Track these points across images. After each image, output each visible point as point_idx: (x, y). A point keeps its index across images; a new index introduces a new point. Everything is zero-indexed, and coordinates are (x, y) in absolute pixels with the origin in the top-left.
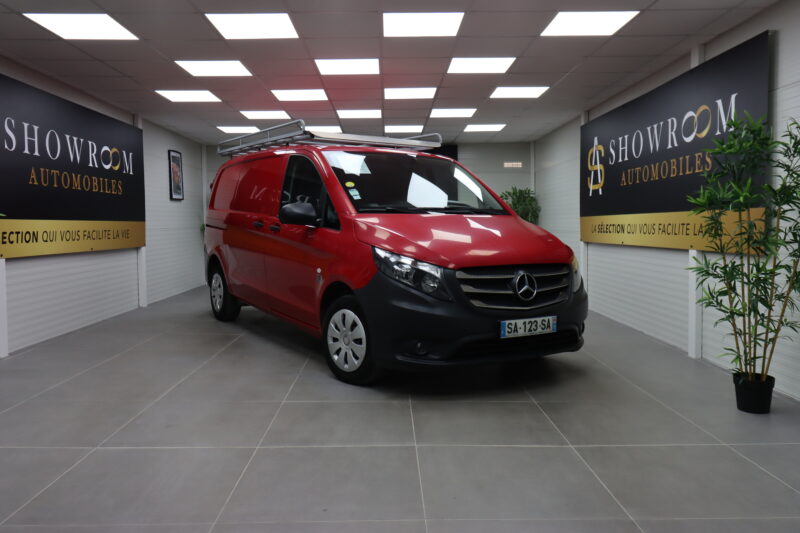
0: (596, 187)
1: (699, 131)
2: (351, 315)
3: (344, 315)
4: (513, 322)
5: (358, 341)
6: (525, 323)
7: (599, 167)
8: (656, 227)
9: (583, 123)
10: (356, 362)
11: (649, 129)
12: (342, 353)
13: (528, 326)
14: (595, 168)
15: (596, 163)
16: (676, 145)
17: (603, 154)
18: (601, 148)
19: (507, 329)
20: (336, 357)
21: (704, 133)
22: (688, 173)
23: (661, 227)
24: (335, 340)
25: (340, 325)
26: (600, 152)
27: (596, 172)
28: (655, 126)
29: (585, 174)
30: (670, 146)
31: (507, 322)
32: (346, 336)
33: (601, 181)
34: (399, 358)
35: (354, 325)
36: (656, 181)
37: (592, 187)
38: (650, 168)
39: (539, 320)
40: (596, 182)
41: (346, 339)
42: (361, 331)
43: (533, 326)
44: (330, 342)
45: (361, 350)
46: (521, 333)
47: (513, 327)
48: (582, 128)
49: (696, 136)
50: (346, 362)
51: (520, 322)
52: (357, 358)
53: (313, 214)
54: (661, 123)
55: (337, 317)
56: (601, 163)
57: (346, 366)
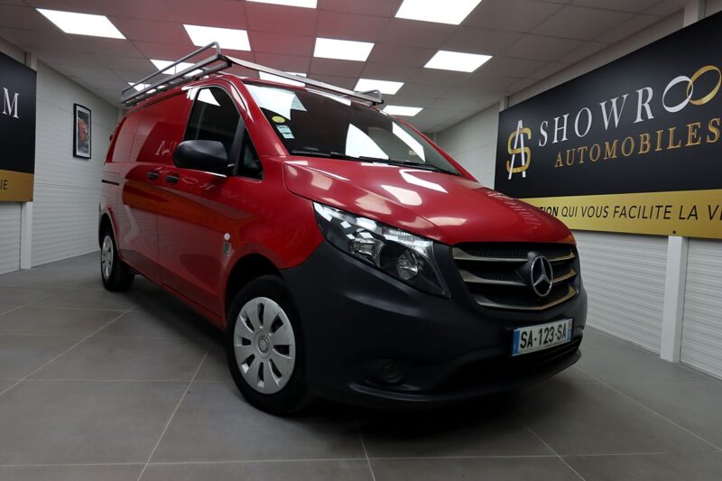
0: (518, 170)
1: (696, 97)
2: (273, 307)
3: (262, 307)
4: (527, 329)
5: (284, 349)
6: (541, 331)
7: (523, 150)
8: (611, 211)
9: (502, 109)
10: (277, 381)
11: (603, 104)
12: (256, 363)
13: (544, 335)
14: (518, 151)
15: (519, 146)
16: (650, 116)
17: (529, 137)
18: (528, 131)
19: (521, 342)
20: (245, 368)
21: (706, 99)
22: (670, 147)
23: (619, 210)
24: (246, 342)
25: (255, 320)
26: (525, 135)
27: (518, 156)
28: (614, 101)
29: (502, 158)
30: (639, 119)
31: (521, 330)
32: (262, 338)
33: (525, 164)
34: (355, 387)
35: (277, 323)
36: (610, 160)
37: (511, 170)
38: (603, 148)
39: (556, 324)
40: (518, 164)
41: (263, 343)
42: (287, 334)
43: (550, 337)
44: (238, 344)
45: (287, 363)
46: (536, 346)
47: (527, 338)
48: (500, 113)
49: (689, 103)
50: (261, 376)
51: (535, 329)
52: (278, 374)
53: (224, 156)
54: (625, 96)
55: (251, 307)
56: (525, 146)
57: (261, 384)
